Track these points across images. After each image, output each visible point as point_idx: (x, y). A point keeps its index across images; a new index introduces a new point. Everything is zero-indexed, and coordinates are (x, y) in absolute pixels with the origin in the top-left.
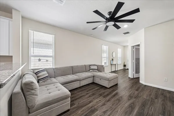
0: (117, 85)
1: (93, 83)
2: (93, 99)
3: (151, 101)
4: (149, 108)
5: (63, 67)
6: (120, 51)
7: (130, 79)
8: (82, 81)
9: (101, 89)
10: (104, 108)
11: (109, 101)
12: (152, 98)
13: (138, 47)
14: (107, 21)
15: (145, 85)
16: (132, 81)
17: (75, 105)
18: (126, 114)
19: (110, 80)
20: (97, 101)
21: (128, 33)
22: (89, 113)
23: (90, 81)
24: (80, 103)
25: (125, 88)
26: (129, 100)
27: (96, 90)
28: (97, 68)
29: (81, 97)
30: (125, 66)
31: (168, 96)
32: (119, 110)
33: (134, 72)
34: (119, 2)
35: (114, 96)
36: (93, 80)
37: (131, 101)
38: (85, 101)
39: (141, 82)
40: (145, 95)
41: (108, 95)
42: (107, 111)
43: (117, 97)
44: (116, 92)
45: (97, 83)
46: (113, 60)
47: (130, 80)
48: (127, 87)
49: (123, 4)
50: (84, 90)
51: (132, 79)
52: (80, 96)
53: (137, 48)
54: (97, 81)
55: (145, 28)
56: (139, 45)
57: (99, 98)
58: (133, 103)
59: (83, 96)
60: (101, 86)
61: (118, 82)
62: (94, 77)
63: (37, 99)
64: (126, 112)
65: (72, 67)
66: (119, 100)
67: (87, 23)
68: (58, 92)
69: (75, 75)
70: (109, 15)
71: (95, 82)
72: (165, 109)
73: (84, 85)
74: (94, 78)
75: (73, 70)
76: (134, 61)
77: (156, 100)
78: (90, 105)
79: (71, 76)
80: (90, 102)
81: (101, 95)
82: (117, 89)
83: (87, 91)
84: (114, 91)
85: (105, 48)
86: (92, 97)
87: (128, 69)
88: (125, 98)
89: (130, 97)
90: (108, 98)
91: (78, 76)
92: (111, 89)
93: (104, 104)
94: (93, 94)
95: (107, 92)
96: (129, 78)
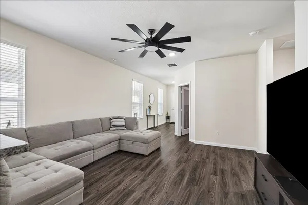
0: (159, 148)
1: (119, 152)
2: (124, 177)
3: (203, 162)
4: (200, 171)
5: (50, 125)
6: (161, 92)
7: (177, 138)
8: (98, 150)
9: (134, 160)
10: (145, 186)
11: (150, 173)
12: (203, 159)
13: (186, 88)
14: (147, 43)
15: (196, 144)
16: (180, 141)
17: (90, 194)
18: (175, 185)
19: (149, 141)
20: (131, 179)
21: (174, 65)
22: (121, 199)
23: (113, 148)
24: (100, 189)
25: (171, 152)
26: (177, 167)
27: (125, 162)
28: (124, 124)
29: (99, 179)
30: (168, 118)
31: (219, 153)
32: (166, 183)
33: (182, 127)
34: (167, 23)
35: (157, 165)
36: (119, 145)
37: (180, 167)
38: (110, 184)
39: (190, 140)
40: (196, 157)
41: (147, 166)
42: (149, 188)
43: (161, 166)
44: (158, 160)
45: (127, 150)
46: (150, 107)
47: (177, 140)
48: (173, 149)
49: (172, 26)
50: (103, 166)
51: (180, 137)
52: (98, 177)
53: (185, 91)
54: (127, 146)
55: (196, 62)
56: (188, 86)
57: (134, 174)
58: (183, 170)
59: (103, 177)
60: (134, 155)
61: (160, 144)
62: (120, 140)
63: (11, 195)
64: (175, 183)
65: (73, 123)
66: (165, 170)
67: (112, 39)
68: (55, 176)
69: (82, 140)
70: (150, 34)
71: (122, 149)
72: (215, 169)
73: (101, 157)
74: (120, 142)
75: (75, 130)
76: (182, 110)
77: (208, 160)
78: (121, 186)
79: (72, 142)
80: (119, 183)
81: (136, 168)
82: (159, 155)
83: (110, 167)
84: (156, 158)
85: (137, 86)
86: (122, 175)
87: (173, 123)
88: (172, 166)
89: (179, 162)
90: (148, 171)
91: (88, 141)
92: (151, 157)
93: (144, 181)
94: (123, 170)
95: (145, 161)
96: (176, 136)
